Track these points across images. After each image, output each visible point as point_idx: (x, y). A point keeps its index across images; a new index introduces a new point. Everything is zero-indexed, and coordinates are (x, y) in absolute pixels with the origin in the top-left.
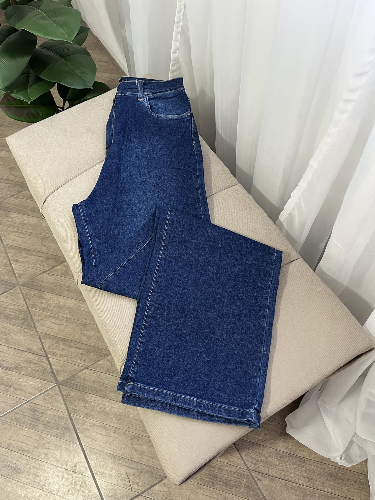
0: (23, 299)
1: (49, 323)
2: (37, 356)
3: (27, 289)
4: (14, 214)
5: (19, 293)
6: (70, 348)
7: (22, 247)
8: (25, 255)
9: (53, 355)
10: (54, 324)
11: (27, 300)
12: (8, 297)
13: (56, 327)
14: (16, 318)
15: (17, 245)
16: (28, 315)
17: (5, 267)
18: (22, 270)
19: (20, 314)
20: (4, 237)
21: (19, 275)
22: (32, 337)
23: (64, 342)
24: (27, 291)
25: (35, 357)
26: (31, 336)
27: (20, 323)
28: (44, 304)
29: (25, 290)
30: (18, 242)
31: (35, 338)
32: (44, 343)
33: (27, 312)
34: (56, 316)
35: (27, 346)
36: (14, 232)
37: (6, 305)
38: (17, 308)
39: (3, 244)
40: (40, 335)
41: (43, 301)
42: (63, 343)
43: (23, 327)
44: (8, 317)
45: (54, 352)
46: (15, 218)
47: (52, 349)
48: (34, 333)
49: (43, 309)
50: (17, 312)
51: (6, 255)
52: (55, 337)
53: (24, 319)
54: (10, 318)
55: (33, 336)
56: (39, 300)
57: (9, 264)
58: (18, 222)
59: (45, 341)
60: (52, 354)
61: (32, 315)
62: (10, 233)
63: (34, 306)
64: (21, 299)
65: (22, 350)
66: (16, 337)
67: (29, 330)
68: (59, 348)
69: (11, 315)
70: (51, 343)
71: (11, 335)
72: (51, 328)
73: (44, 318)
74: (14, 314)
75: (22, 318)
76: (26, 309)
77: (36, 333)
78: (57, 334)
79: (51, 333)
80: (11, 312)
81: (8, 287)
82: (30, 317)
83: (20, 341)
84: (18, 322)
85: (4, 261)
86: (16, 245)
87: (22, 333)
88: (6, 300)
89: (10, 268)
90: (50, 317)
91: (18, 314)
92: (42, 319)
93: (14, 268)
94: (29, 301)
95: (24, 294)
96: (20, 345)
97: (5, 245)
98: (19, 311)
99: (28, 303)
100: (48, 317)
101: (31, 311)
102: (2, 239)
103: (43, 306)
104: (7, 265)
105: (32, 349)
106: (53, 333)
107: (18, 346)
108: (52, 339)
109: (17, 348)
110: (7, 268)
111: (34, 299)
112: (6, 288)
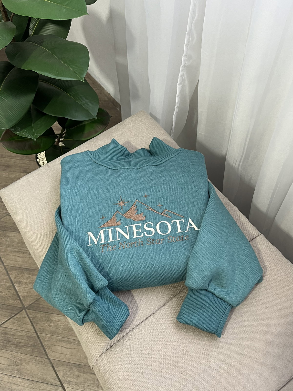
0: (30, 324)
1: (60, 348)
2: (52, 387)
3: (33, 312)
4: (12, 233)
5: (26, 318)
6: (85, 374)
7: (24, 267)
8: (28, 276)
9: (69, 384)
10: (65, 349)
11: (35, 325)
12: (14, 322)
13: (68, 352)
14: (25, 346)
15: (19, 265)
16: (37, 341)
17: (9, 290)
18: (26, 292)
19: (30, 341)
20: (4, 258)
21: (24, 297)
22: (45, 366)
23: (79, 369)
24: (34, 314)
25: (51, 388)
26: (44, 364)
27: (29, 350)
28: (53, 327)
29: (32, 313)
30: (19, 262)
31: (48, 367)
32: (58, 371)
33: (37, 338)
34: (67, 339)
35: (41, 376)
36: (14, 251)
37: (14, 332)
38: (25, 334)
39: (5, 266)
40: (53, 362)
41: (51, 324)
42: (77, 369)
43: (34, 355)
44: (17, 346)
45: (69, 380)
46: (13, 237)
47: (67, 377)
48: (46, 361)
49: (53, 333)
50: (26, 339)
51: (8, 277)
52: (67, 364)
53: (34, 346)
54: (19, 346)
55: (46, 364)
56: (47, 323)
57: (12, 286)
58: (17, 241)
59: (58, 369)
60: (67, 383)
61: (42, 341)
62: (10, 254)
63: (42, 331)
64: (28, 324)
65: (36, 380)
66: (28, 367)
67: (40, 358)
68: (73, 375)
69: (20, 343)
70: (65, 371)
71: (23, 365)
72: (63, 353)
73: (54, 343)
74: (23, 341)
75: (32, 345)
76: (35, 335)
77: (48, 361)
78: (69, 359)
79: (64, 359)
80: (19, 339)
81: (14, 312)
82: (40, 343)
83: (33, 371)
84: (29, 349)
85: (7, 284)
86: (17, 266)
87: (35, 362)
88: (13, 326)
89: (13, 291)
90: (60, 341)
91: (27, 340)
92: (52, 345)
93: (17, 290)
94: (37, 326)
95: (31, 318)
96: (34, 375)
97: (6, 266)
98: (28, 337)
99: (35, 327)
100: (58, 341)
101: (40, 336)
102: (3, 260)
103: (52, 329)
104: (10, 288)
105: (46, 379)
106: (66, 359)
107: (32, 377)
108: (66, 366)
109: (31, 379)
110: (10, 291)
111: (42, 323)
112: (12, 313)
